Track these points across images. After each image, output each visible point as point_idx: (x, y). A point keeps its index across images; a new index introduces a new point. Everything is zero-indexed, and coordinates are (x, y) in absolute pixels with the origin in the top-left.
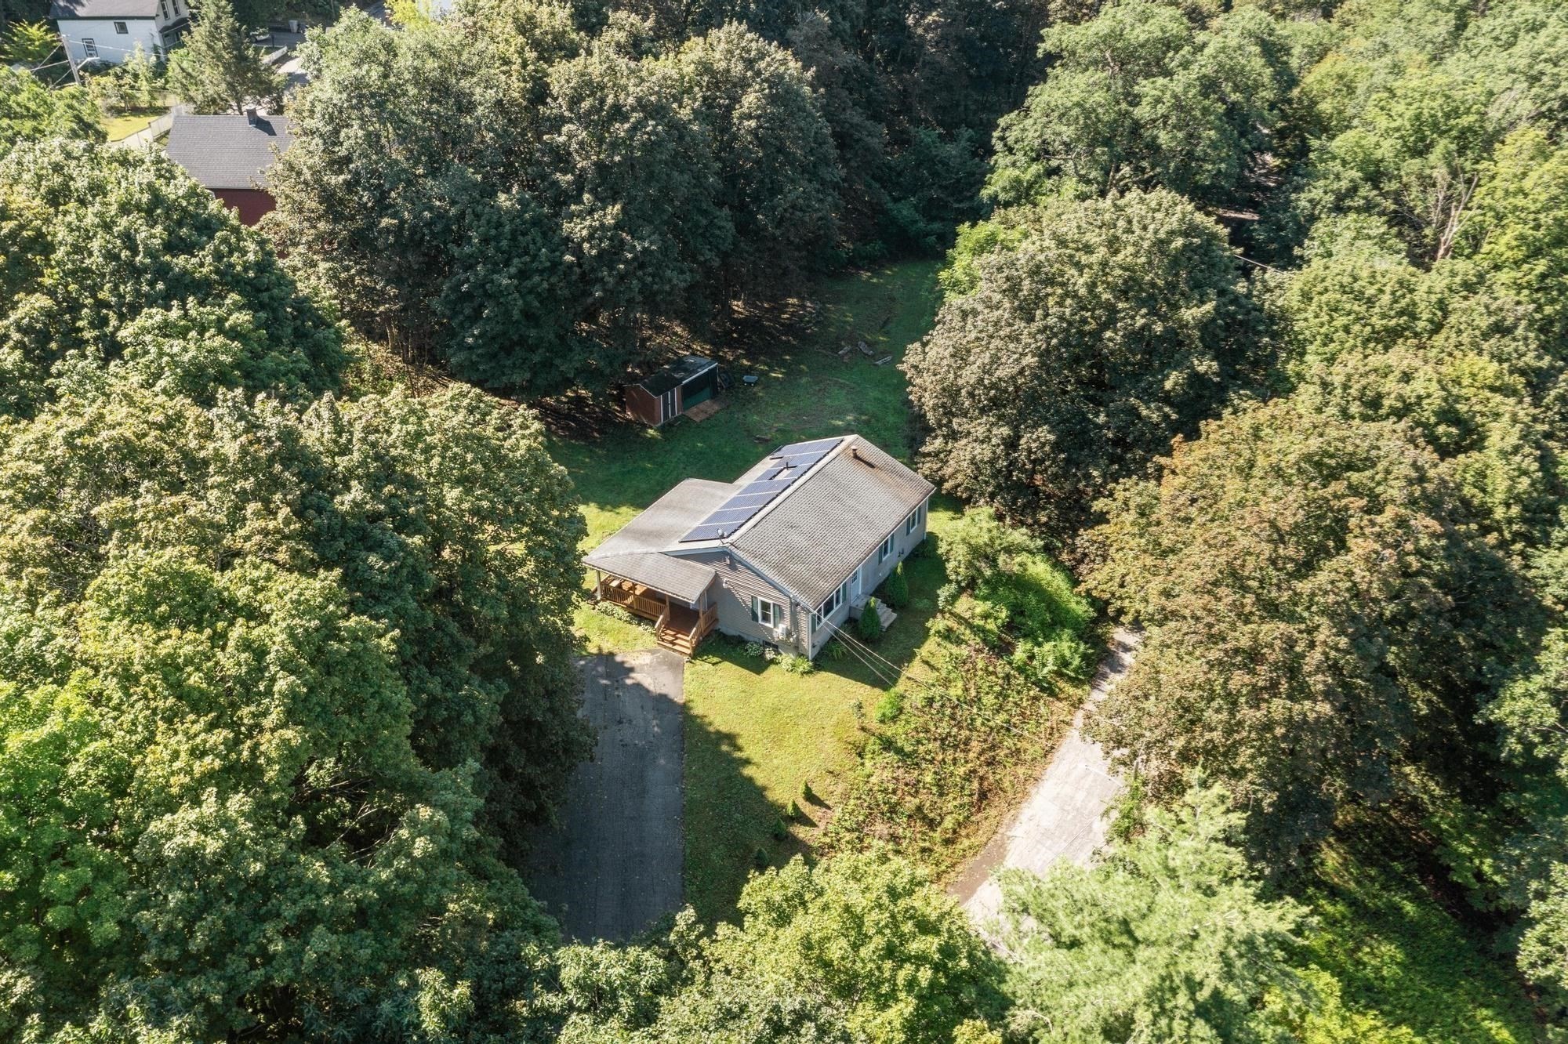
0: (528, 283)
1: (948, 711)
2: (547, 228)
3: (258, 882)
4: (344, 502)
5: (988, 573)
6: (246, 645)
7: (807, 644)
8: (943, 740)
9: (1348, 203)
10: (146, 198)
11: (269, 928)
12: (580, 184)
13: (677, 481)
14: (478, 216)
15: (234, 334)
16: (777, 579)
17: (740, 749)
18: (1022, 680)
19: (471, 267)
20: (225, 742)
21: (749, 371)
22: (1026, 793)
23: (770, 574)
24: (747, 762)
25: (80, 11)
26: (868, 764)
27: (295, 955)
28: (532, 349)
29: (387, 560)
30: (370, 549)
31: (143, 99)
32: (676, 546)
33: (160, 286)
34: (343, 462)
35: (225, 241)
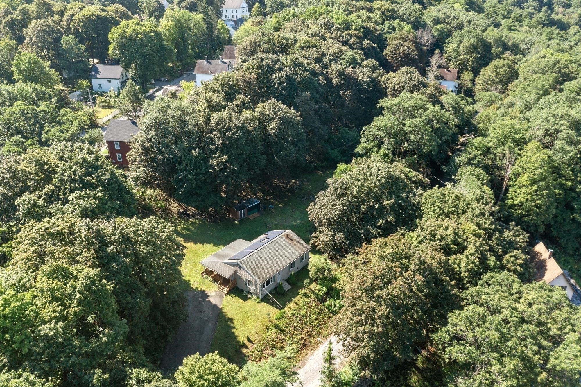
0: (198, 177)
1: (299, 318)
2: (206, 161)
3: (61, 343)
4: (110, 249)
5: (321, 276)
6: (72, 286)
7: (259, 293)
8: (295, 327)
9: (472, 162)
10: (82, 160)
11: (62, 355)
12: (217, 148)
13: (234, 240)
14: (185, 157)
15: (98, 198)
16: (251, 274)
17: (233, 323)
18: (327, 311)
19: (182, 172)
20: (61, 310)
21: (272, 204)
22: (318, 346)
23: (250, 272)
24: (234, 328)
25: (98, 76)
26: (270, 332)
27: (67, 362)
28: (199, 196)
29: (117, 265)
30: (115, 262)
31: (112, 103)
32: (227, 261)
33: (81, 185)
34: (113, 238)
35: (101, 172)
